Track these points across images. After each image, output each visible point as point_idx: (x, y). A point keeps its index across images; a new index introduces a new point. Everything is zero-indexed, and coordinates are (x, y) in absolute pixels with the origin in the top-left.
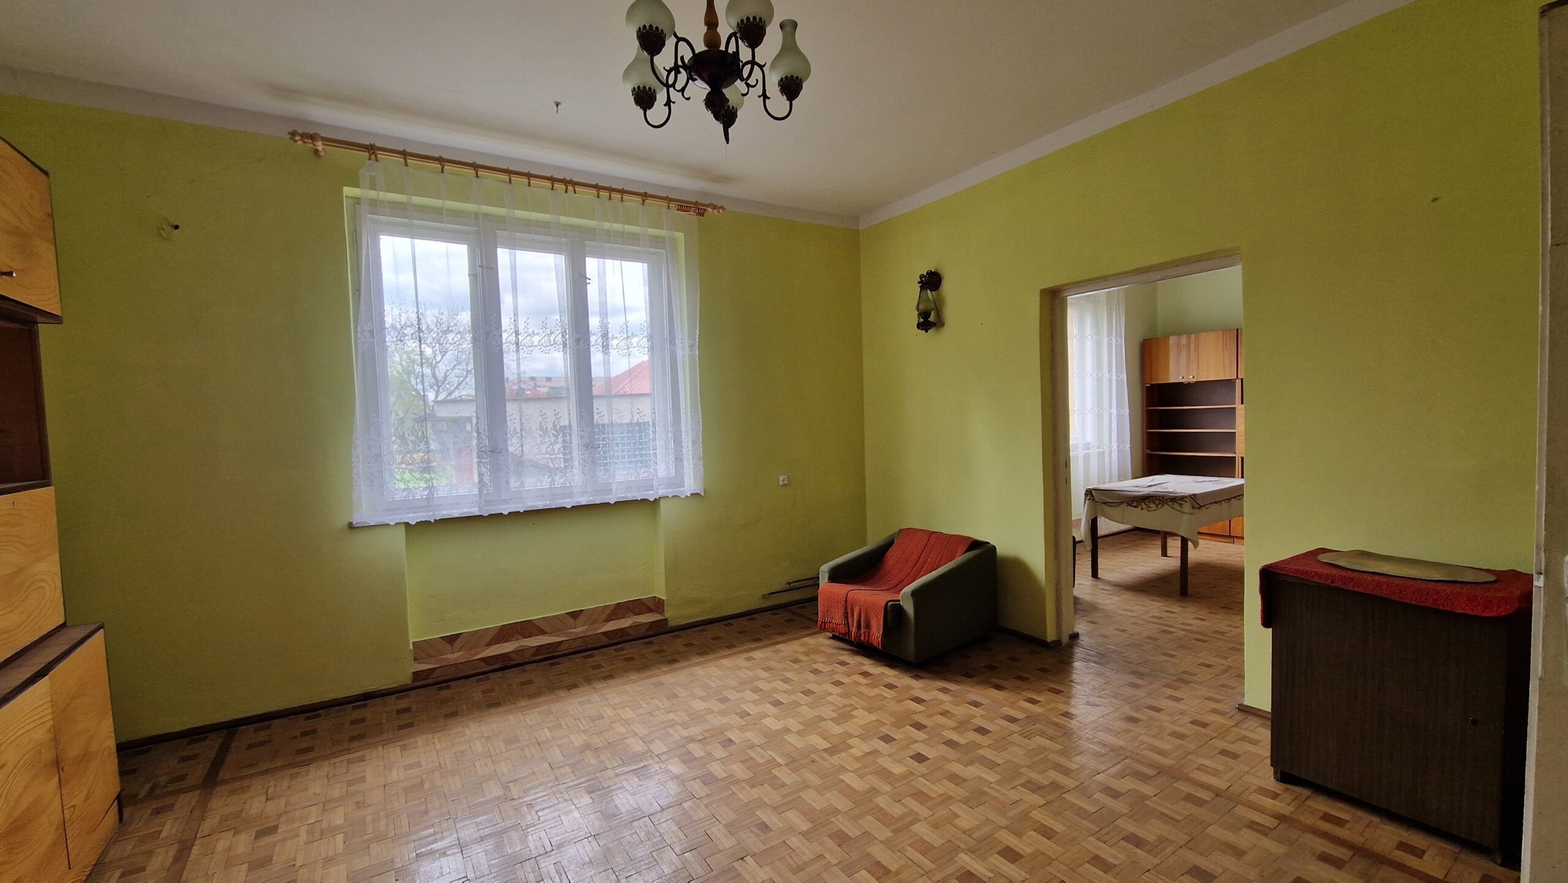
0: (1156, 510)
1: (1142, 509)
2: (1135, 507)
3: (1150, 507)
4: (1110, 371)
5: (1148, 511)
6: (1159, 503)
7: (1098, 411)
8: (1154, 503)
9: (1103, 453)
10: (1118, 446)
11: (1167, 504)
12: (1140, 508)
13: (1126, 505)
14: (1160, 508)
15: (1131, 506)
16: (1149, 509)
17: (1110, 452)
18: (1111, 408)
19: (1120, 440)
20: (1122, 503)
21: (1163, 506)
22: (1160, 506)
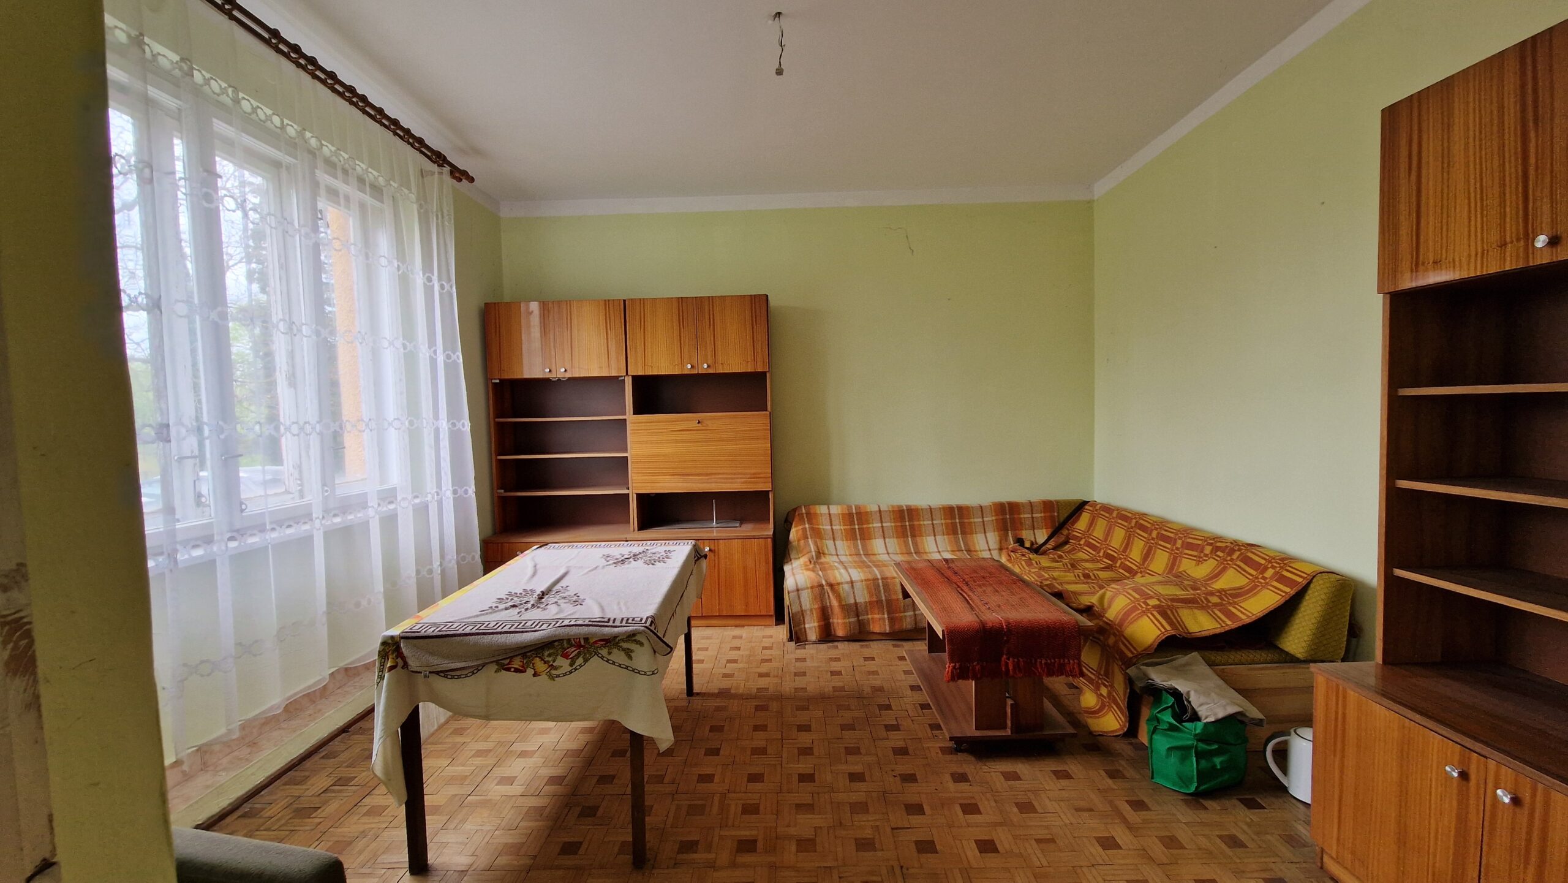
0: (571, 672)
1: (535, 675)
2: (517, 671)
3: (556, 668)
4: (432, 343)
5: (552, 677)
6: (577, 656)
7: (411, 423)
8: (566, 656)
9: (425, 507)
10: (455, 492)
11: (597, 654)
12: (530, 672)
13: (494, 667)
14: (581, 666)
15: (508, 670)
16: (554, 672)
17: (440, 503)
18: (436, 417)
19: (458, 480)
20: (483, 665)
21: (586, 661)
22: (580, 661)
